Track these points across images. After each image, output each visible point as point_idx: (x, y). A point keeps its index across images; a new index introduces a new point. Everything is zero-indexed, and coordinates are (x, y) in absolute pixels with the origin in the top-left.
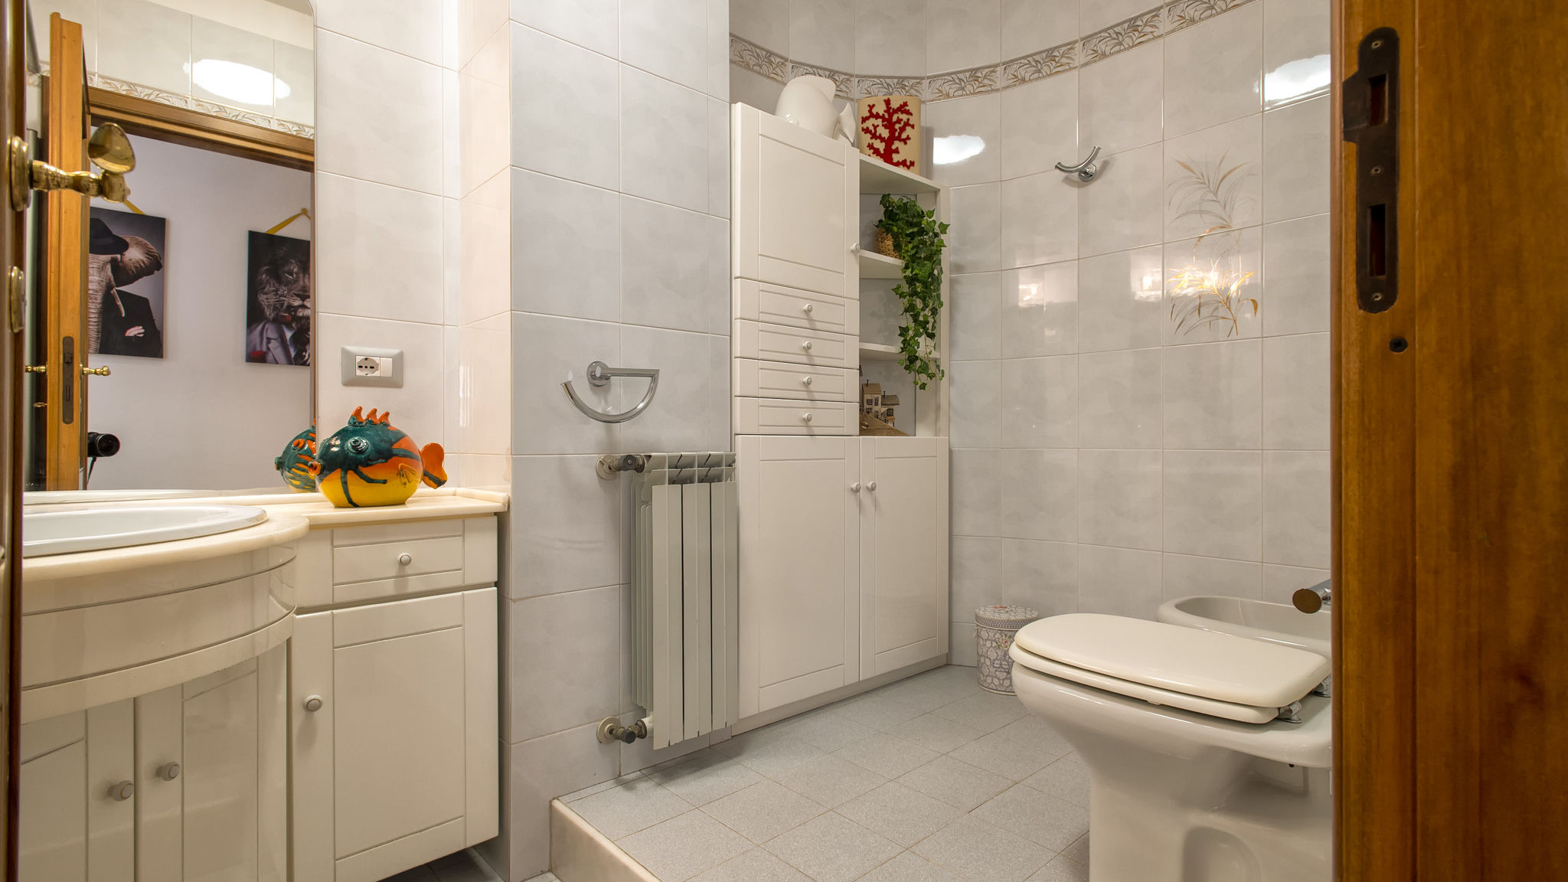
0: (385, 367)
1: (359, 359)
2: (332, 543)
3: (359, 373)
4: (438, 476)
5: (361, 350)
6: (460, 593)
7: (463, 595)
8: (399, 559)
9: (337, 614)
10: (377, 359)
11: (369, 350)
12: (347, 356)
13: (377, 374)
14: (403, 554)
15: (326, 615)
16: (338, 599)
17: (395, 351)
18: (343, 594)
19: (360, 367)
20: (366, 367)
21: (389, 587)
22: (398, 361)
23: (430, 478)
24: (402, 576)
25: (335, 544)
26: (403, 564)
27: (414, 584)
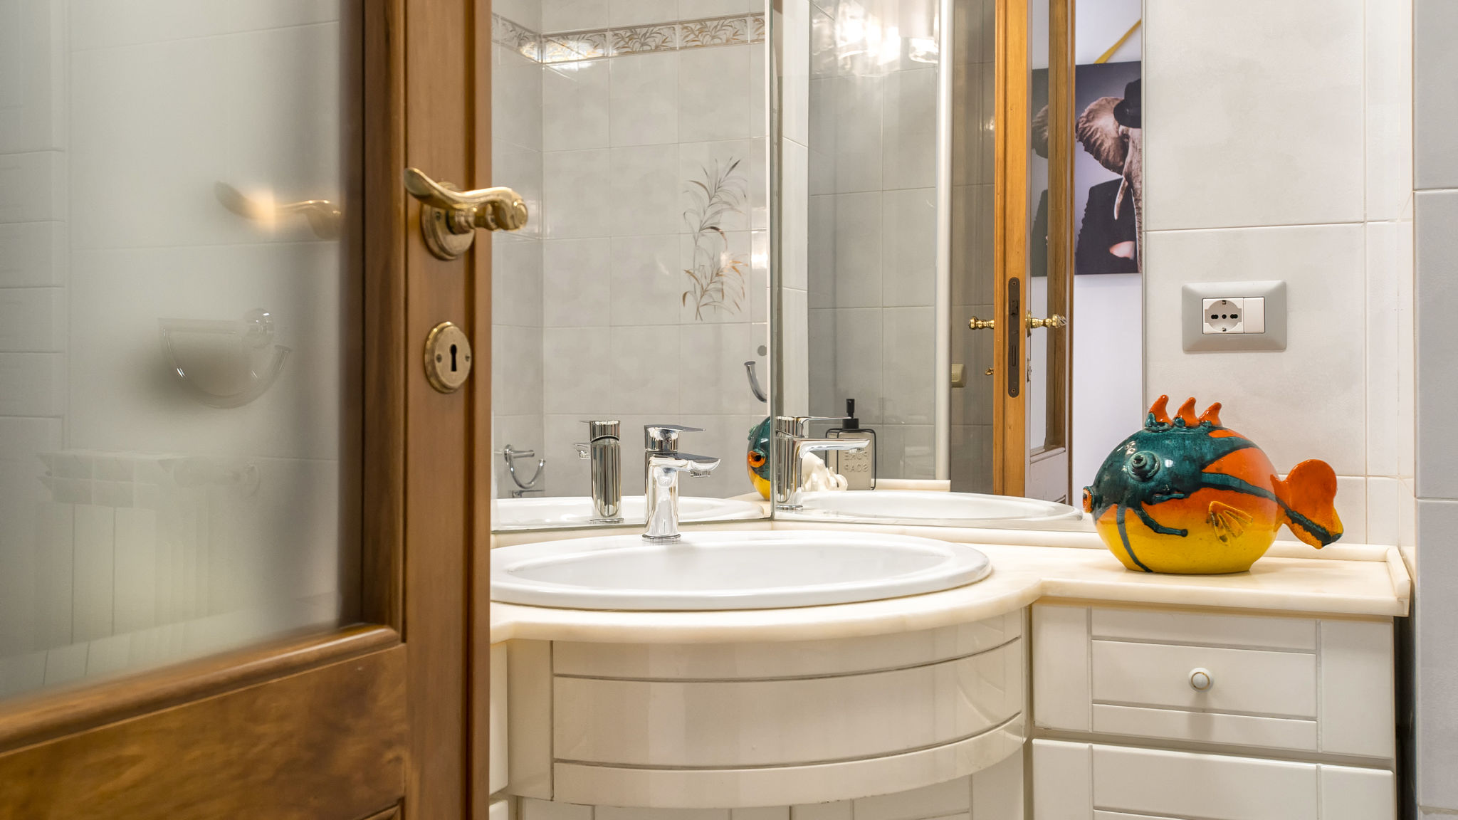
0: (1253, 317)
1: (1208, 304)
2: (1089, 630)
3: (1208, 328)
4: (1324, 524)
5: (1211, 288)
6: (1312, 766)
7: (1318, 770)
8: (1190, 678)
9: (1099, 752)
10: (1238, 302)
11: (1225, 287)
12: (1191, 300)
13: (1238, 328)
14: (1201, 671)
15: (1081, 750)
16: (1102, 727)
17: (1270, 284)
18: (1109, 721)
19: (1215, 317)
20: (1224, 317)
21: (1178, 725)
22: (1276, 302)
23: (1307, 528)
24: (1204, 711)
25: (1095, 633)
26: (1202, 688)
27: (1223, 729)
